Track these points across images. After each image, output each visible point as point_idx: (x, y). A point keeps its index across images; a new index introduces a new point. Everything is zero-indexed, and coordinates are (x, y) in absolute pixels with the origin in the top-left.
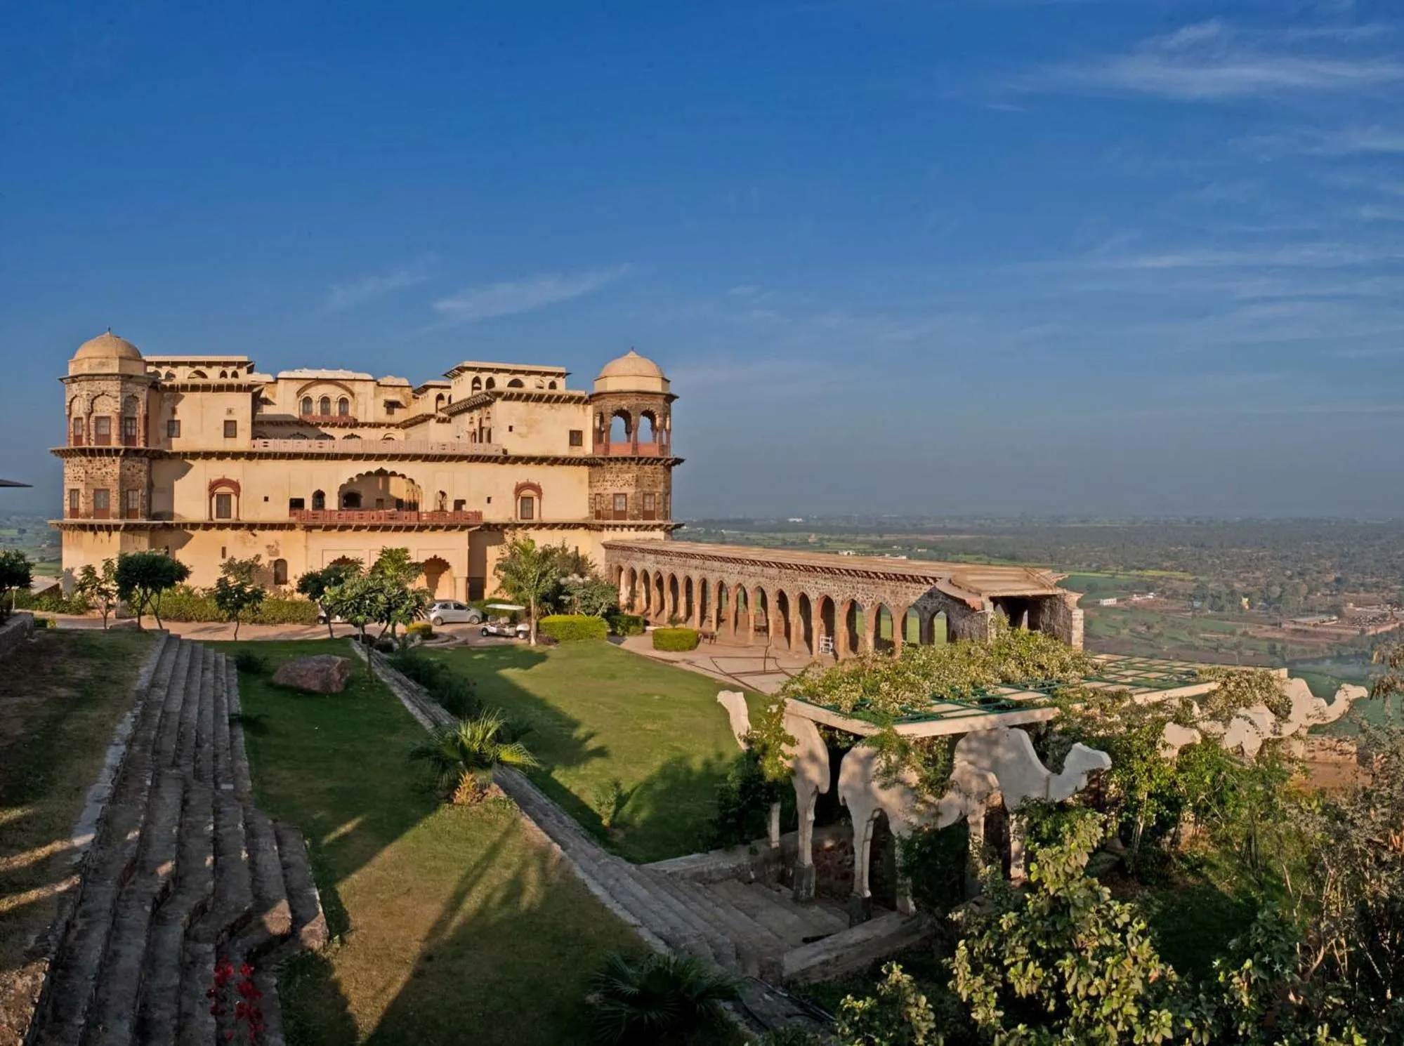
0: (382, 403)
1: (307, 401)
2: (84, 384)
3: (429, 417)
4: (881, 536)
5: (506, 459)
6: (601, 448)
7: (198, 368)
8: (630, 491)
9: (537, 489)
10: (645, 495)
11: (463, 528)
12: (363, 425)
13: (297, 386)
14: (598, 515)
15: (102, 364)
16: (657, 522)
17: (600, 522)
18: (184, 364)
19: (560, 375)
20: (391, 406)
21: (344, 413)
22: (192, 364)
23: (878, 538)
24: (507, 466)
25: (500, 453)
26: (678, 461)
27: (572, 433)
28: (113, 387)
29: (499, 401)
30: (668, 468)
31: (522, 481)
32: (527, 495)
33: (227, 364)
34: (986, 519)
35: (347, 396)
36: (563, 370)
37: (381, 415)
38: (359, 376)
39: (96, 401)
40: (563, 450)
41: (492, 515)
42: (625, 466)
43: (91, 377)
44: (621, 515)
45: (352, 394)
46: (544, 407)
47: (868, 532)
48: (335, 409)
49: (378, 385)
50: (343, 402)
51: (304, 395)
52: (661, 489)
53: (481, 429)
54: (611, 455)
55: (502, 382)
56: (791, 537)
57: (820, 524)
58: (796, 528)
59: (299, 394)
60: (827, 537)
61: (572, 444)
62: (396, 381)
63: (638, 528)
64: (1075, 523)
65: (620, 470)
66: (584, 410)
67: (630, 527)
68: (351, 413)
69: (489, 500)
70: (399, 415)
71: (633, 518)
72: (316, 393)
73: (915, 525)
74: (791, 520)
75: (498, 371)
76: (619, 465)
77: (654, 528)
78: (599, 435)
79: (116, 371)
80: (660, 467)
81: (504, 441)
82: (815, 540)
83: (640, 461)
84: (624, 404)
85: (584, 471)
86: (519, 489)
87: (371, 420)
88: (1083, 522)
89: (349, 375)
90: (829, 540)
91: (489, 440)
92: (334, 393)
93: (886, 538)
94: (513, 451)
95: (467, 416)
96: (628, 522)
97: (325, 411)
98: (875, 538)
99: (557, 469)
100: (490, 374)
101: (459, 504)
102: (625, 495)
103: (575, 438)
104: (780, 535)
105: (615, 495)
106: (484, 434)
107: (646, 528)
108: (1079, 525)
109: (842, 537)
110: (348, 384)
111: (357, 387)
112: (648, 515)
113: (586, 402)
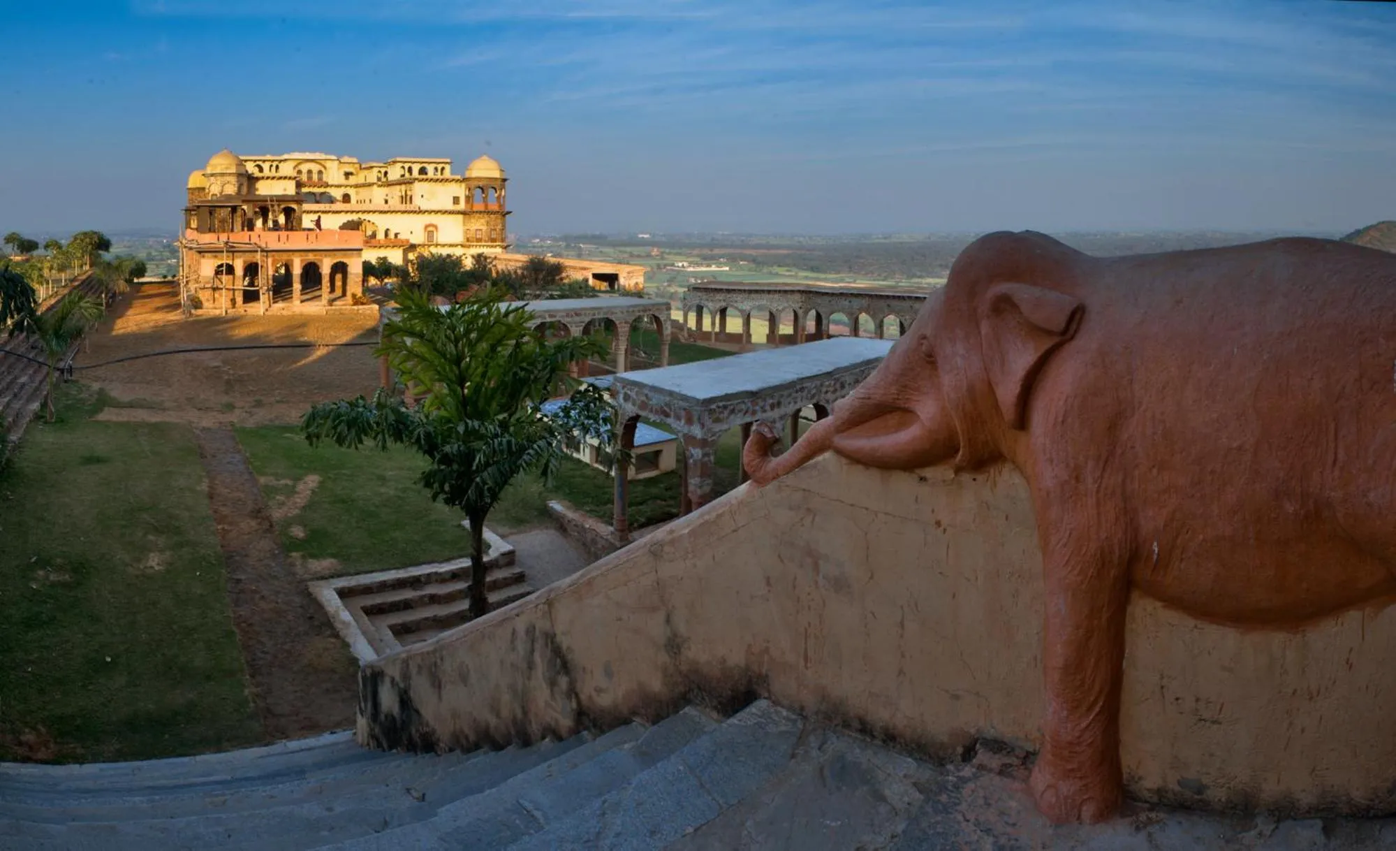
0: (343, 173)
1: (300, 172)
2: (218, 178)
3: (373, 184)
4: (711, 250)
5: (420, 212)
6: (469, 206)
7: (258, 163)
8: (484, 228)
9: (436, 227)
10: (491, 230)
11: (400, 247)
12: (332, 186)
13: (292, 164)
14: (468, 240)
15: (227, 168)
16: (497, 244)
17: (468, 243)
18: (251, 160)
19: (447, 163)
20: (347, 175)
21: (320, 179)
22: (255, 161)
23: (710, 253)
24: (420, 215)
25: (417, 209)
26: (509, 213)
27: (454, 198)
28: (233, 179)
29: (416, 182)
30: (504, 216)
31: (428, 223)
32: (430, 230)
33: (273, 161)
34: (804, 237)
35: (323, 169)
36: (448, 160)
37: (342, 180)
38: (328, 157)
39: (227, 186)
40: (450, 206)
41: (414, 241)
42: (481, 216)
43: (223, 175)
44: (479, 240)
45: (325, 168)
46: (439, 185)
47: (701, 246)
48: (315, 177)
49: (340, 162)
50: (320, 172)
51: (297, 169)
52: (500, 227)
53: (406, 195)
54: (475, 209)
55: (416, 168)
56: (636, 250)
57: (664, 239)
58: (643, 243)
59: (294, 168)
60: (667, 251)
61: (454, 203)
62: (350, 160)
63: (487, 246)
64: (878, 238)
65: (479, 218)
66: (461, 186)
67: (483, 246)
68: (324, 179)
69: (411, 233)
70: (352, 180)
71: (485, 241)
72: (305, 168)
73: (743, 241)
74: (641, 236)
75: (414, 162)
76: (478, 215)
77: (496, 246)
78: (468, 198)
79: (234, 171)
80: (499, 216)
81: (418, 202)
82: (658, 253)
83: (489, 213)
84: (481, 184)
85: (460, 217)
86: (426, 227)
87: (336, 183)
88: (885, 238)
89: (323, 156)
90: (669, 254)
91: (411, 202)
92: (315, 168)
93: (716, 251)
94: (423, 208)
95: (398, 187)
96: (483, 244)
97: (310, 178)
98: (706, 252)
99: (446, 216)
100: (409, 164)
101: (396, 235)
102: (481, 230)
103: (456, 200)
104: (628, 249)
105: (477, 230)
106: (407, 199)
107: (492, 246)
108: (883, 241)
109: (679, 251)
110: (323, 162)
111: (328, 164)
112: (493, 240)
113: (461, 182)
